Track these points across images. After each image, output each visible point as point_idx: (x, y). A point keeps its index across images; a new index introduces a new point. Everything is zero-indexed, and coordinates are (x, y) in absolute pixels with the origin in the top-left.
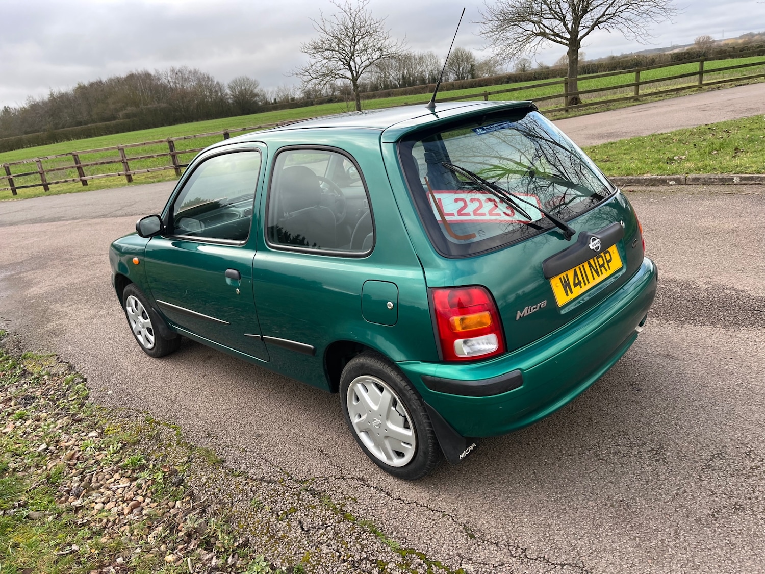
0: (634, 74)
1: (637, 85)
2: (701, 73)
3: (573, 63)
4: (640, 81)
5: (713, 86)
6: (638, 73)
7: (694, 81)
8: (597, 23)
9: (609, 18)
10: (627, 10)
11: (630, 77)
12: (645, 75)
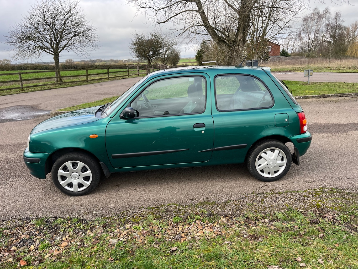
0: (85, 71)
1: (87, 75)
2: (108, 73)
3: (57, 63)
4: (88, 74)
5: (113, 78)
6: (87, 70)
7: (106, 76)
8: (65, 47)
9: (70, 46)
10: (77, 43)
11: (84, 72)
12: (90, 72)
